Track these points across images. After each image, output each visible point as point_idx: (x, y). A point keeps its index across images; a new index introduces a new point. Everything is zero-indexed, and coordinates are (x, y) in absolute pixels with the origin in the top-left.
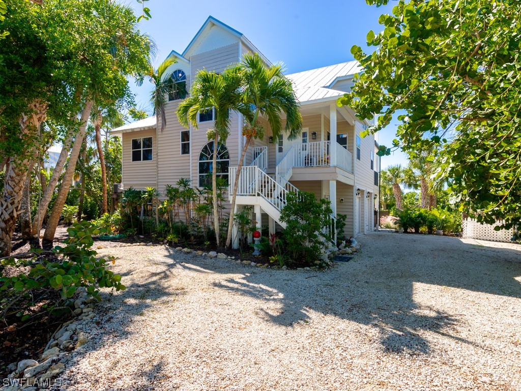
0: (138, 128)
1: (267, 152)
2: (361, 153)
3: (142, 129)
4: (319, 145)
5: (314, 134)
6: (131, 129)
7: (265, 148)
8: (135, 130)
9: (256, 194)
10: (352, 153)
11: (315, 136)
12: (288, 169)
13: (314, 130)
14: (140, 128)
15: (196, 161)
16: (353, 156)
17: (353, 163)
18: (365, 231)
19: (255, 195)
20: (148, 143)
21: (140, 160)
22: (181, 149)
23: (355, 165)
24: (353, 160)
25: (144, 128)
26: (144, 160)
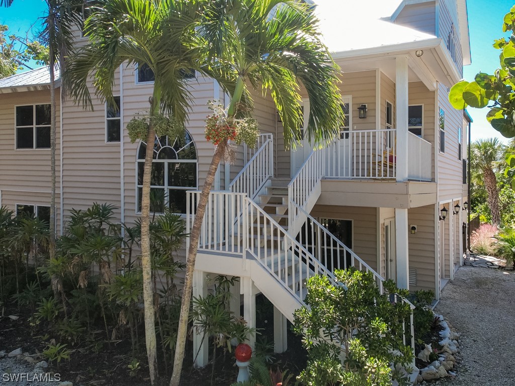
0: (24, 86)
1: (272, 145)
2: (445, 137)
3: (32, 89)
4: (374, 136)
5: (363, 108)
6: (11, 88)
7: (269, 138)
8: (19, 90)
9: (244, 254)
10: (432, 141)
11: (365, 112)
12: (312, 183)
13: (362, 101)
14: (28, 87)
15: (133, 160)
16: (433, 148)
17: (433, 160)
18: (452, 274)
19: (241, 257)
20: (44, 114)
21: (32, 147)
22: (106, 132)
23: (438, 164)
24: (433, 154)
25: (35, 86)
26: (38, 146)
